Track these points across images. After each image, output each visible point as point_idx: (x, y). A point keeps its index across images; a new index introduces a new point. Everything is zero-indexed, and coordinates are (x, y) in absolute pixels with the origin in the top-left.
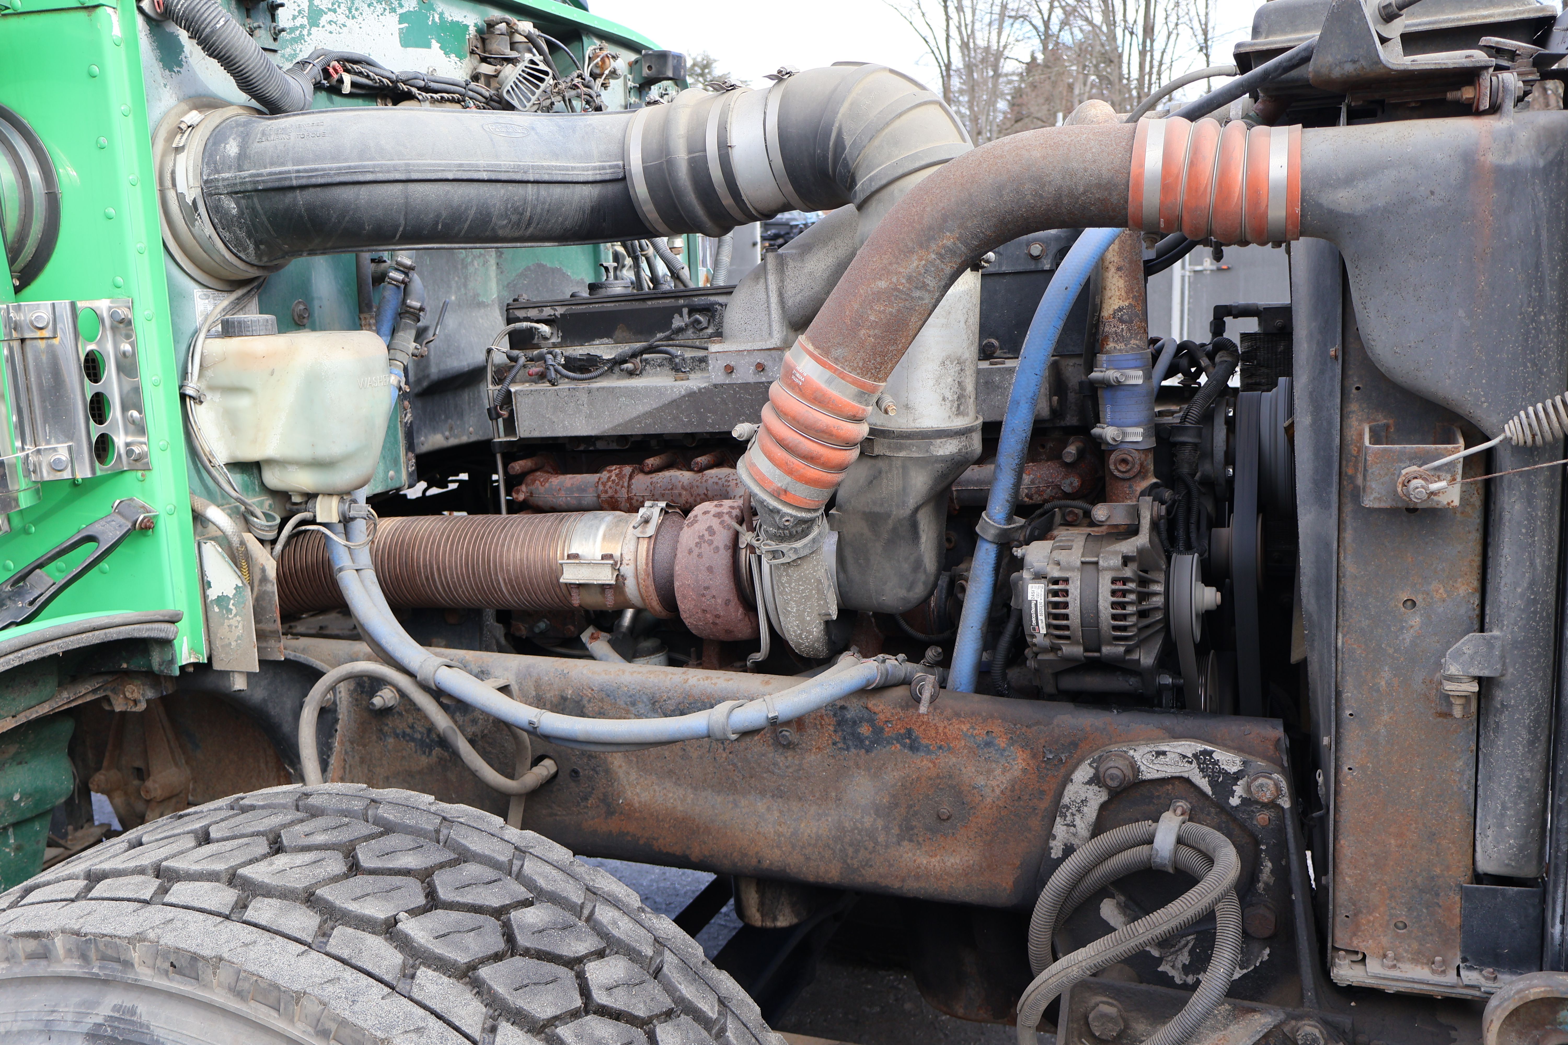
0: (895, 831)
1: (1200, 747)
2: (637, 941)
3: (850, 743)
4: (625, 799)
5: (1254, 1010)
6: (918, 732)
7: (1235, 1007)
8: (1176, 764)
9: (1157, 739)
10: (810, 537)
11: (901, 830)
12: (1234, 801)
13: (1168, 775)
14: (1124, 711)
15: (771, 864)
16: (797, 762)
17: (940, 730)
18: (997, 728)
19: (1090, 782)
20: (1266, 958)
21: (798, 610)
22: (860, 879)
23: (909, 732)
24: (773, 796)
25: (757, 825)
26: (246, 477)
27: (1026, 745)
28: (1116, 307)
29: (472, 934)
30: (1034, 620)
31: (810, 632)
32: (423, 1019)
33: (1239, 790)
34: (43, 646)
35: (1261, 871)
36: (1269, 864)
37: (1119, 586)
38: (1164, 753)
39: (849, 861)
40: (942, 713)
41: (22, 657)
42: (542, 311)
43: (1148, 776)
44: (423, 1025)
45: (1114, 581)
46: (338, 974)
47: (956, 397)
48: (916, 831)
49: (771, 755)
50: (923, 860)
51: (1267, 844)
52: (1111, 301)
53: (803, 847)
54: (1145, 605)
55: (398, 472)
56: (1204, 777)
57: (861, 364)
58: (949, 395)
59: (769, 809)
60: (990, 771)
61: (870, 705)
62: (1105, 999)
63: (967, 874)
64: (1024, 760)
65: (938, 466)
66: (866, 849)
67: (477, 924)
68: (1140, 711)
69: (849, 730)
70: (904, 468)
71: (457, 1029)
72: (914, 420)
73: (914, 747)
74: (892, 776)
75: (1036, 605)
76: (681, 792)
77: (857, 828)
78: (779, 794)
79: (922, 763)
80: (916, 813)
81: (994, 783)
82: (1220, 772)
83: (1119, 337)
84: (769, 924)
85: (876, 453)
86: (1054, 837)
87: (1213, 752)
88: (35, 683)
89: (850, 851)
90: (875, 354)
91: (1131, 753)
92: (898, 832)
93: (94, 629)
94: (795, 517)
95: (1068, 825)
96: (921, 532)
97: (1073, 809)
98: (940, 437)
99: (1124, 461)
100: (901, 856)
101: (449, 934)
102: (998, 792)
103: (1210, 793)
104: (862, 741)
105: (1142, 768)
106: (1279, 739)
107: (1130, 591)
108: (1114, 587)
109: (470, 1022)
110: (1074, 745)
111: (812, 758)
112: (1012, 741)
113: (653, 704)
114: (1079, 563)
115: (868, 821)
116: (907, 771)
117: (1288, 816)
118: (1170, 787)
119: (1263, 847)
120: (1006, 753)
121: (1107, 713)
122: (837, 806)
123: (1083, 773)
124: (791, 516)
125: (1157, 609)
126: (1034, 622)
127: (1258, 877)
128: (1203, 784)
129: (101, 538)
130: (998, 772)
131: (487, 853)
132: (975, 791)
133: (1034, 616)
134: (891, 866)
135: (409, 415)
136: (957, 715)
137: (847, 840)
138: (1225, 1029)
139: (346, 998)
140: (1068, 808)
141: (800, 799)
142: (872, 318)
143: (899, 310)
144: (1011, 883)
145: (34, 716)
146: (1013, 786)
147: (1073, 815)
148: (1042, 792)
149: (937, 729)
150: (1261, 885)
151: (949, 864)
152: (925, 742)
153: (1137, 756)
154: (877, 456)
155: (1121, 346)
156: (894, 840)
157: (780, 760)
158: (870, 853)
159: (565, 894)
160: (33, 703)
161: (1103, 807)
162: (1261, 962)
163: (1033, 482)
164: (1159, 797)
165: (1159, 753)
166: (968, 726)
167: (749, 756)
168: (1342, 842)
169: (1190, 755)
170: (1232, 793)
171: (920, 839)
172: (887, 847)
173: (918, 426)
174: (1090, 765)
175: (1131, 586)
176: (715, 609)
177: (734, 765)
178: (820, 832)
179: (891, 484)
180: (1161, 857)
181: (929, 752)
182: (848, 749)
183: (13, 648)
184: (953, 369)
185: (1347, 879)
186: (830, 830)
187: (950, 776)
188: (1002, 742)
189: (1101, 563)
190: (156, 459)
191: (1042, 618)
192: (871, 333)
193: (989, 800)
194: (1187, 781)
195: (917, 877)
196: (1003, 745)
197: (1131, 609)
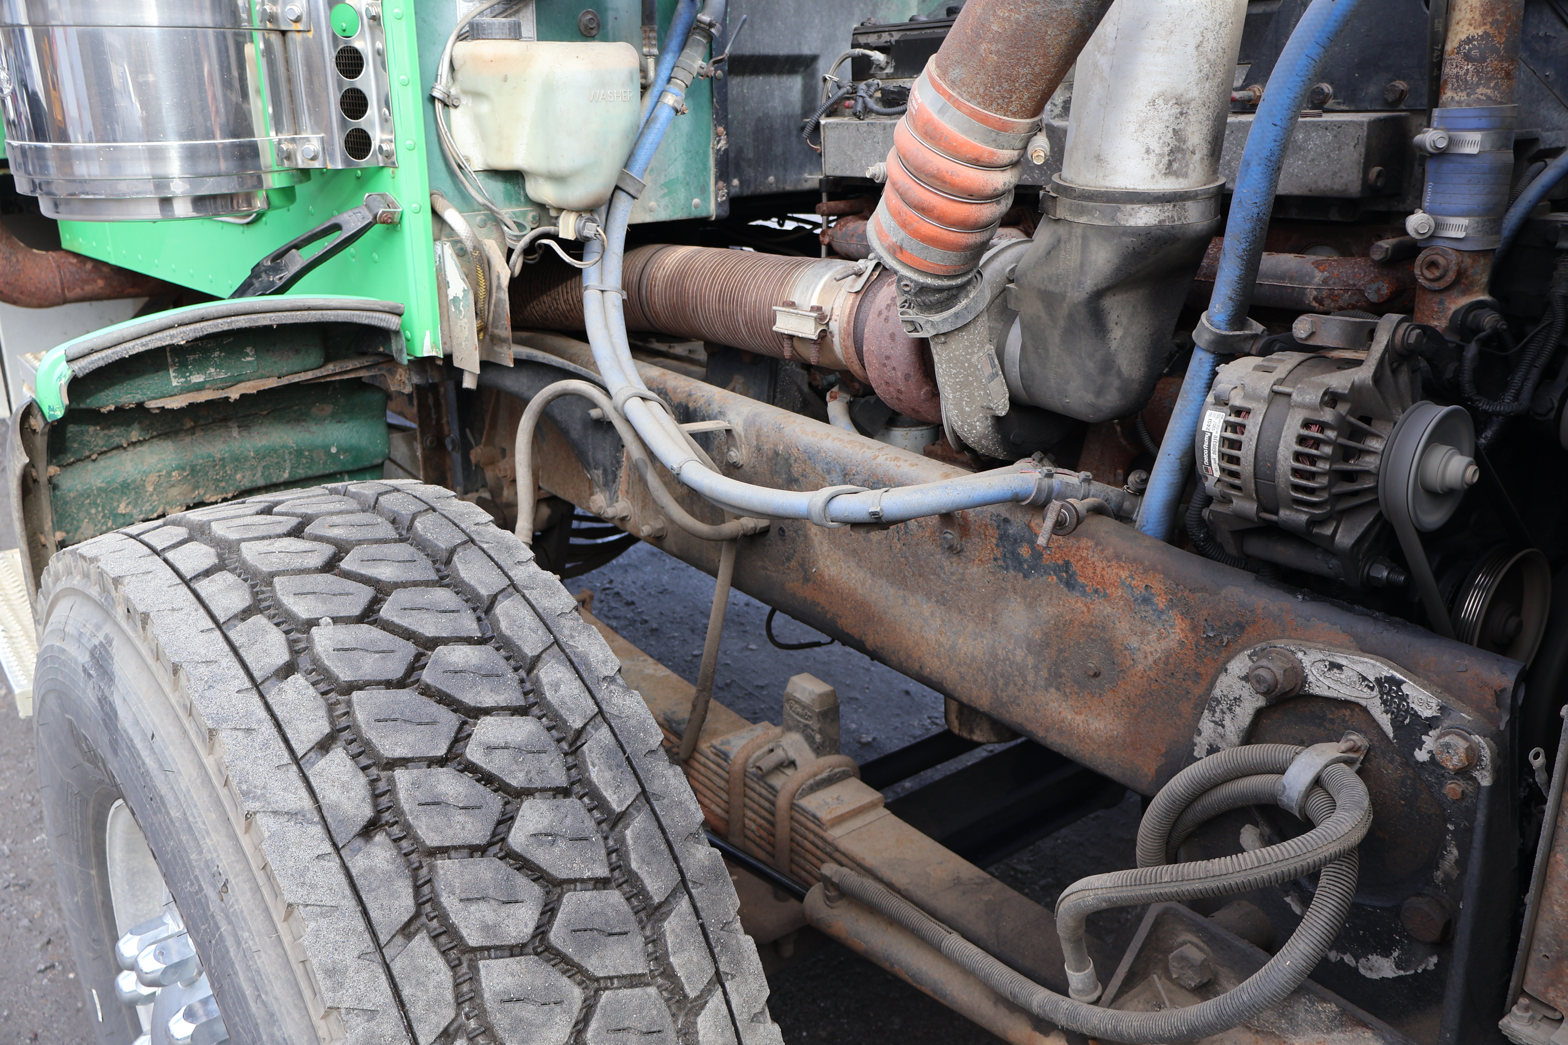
0: (1044, 673)
1: (1386, 671)
2: (569, 709)
3: (1009, 562)
4: (818, 569)
5: (1365, 1025)
6: (1076, 567)
7: (1343, 1012)
8: (1351, 685)
9: (1341, 646)
10: (953, 310)
11: (1050, 674)
12: (1421, 755)
13: (1342, 696)
14: (1313, 599)
15: (931, 673)
16: (961, 571)
17: (1098, 570)
18: (1157, 586)
19: (1246, 678)
20: (1431, 967)
21: (954, 397)
22: (1007, 716)
23: (1067, 564)
24: (937, 601)
25: (922, 627)
26: (509, 186)
27: (1187, 613)
28: (1463, 37)
29: (377, 655)
30: (1206, 457)
31: (972, 426)
32: (259, 722)
33: (1430, 741)
34: (254, 316)
35: (1442, 857)
36: (1455, 852)
37: (1314, 433)
38: (1340, 667)
39: (999, 692)
40: (1102, 551)
41: (231, 322)
42: (880, 37)
43: (1316, 691)
44: (256, 727)
45: (1307, 424)
46: (219, 658)
47: (1167, 150)
48: (1063, 680)
49: (938, 557)
50: (1069, 715)
51: (1457, 825)
52: (1458, 28)
53: (959, 664)
54: (1352, 465)
55: (706, 200)
56: (1386, 712)
57: (981, 91)
58: (1156, 146)
59: (932, 614)
60: (1144, 634)
61: (1033, 524)
62: (1196, 940)
63: (1109, 745)
64: (1182, 630)
65: (1127, 240)
66: (1015, 685)
67: (391, 647)
68: (1333, 604)
69: (1010, 548)
70: (1084, 237)
71: (286, 741)
72: (1105, 176)
73: (1070, 584)
74: (1047, 611)
75: (1210, 438)
76: (861, 575)
77: (1009, 659)
78: (942, 601)
79: (1075, 604)
80: (1065, 660)
81: (1148, 649)
82: (1407, 711)
83: (1463, 84)
84: (965, 735)
85: (1058, 216)
86: (1199, 733)
87: (1404, 682)
88: (297, 352)
89: (1001, 682)
90: (999, 77)
91: (1300, 655)
92: (1046, 676)
93: (309, 309)
94: (916, 283)
95: (1215, 723)
96: (1111, 325)
97: (1224, 706)
98: (1132, 202)
99: (1433, 265)
100: (1047, 704)
101: (354, 649)
102: (1150, 660)
103: (1391, 735)
104: (1021, 564)
105: (1311, 678)
106: (1503, 690)
107: (1327, 442)
108: (1305, 432)
109: (303, 738)
110: (1241, 627)
111: (974, 570)
112: (1171, 605)
113: (845, 475)
114: (1266, 392)
115: (1020, 654)
116: (1061, 609)
117: (1483, 797)
118: (1348, 713)
119: (1451, 827)
120: (1164, 617)
121: (1290, 597)
122: (993, 630)
123: (1239, 665)
124: (912, 281)
125: (1367, 473)
126: (1206, 460)
127: (1437, 864)
128: (1385, 720)
129: (344, 228)
130: (1153, 636)
131: (472, 583)
132: (1127, 652)
133: (1206, 452)
134: (1037, 711)
135: (723, 142)
136: (1118, 557)
137: (999, 668)
138: (1328, 1033)
139: (206, 682)
140: (1219, 702)
141: (960, 612)
142: (995, 28)
143: (1027, 18)
144: (1153, 770)
145: (296, 380)
146: (1167, 659)
147: (1223, 712)
148: (1198, 675)
149: (1095, 569)
150: (1439, 875)
151: (1092, 727)
152: (1081, 580)
153: (1306, 661)
154: (1059, 220)
155: (1462, 96)
156: (1042, 683)
157: (946, 563)
158: (1019, 691)
159: (519, 643)
160: (296, 369)
161: (1259, 714)
162: (1424, 970)
163: (1325, 282)
164: (1332, 721)
165: (1334, 666)
166: (1127, 573)
167: (920, 553)
168: (1559, 856)
169: (1372, 679)
170: (1420, 744)
171: (1068, 691)
172: (1035, 688)
173: (1108, 184)
174: (1250, 656)
175: (1331, 434)
176: (896, 383)
177: (906, 558)
178: (976, 653)
179: (1070, 258)
180: (1288, 797)
181: (1084, 593)
182: (1007, 569)
183: (220, 314)
184: (1168, 112)
185: (1556, 908)
186: (984, 654)
187: (1104, 628)
188: (1161, 602)
189: (1294, 396)
190: (402, 157)
191: (1215, 456)
192: (993, 48)
193: (1140, 667)
194: (1365, 710)
195: (1061, 731)
196: (1161, 606)
197: (1323, 466)
